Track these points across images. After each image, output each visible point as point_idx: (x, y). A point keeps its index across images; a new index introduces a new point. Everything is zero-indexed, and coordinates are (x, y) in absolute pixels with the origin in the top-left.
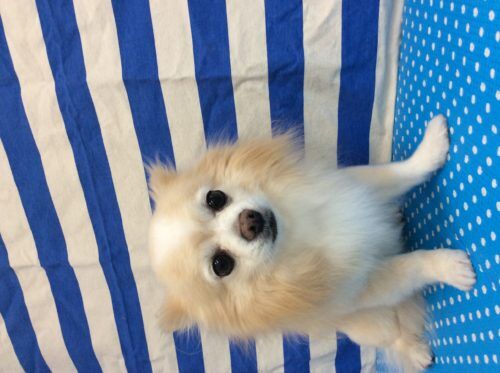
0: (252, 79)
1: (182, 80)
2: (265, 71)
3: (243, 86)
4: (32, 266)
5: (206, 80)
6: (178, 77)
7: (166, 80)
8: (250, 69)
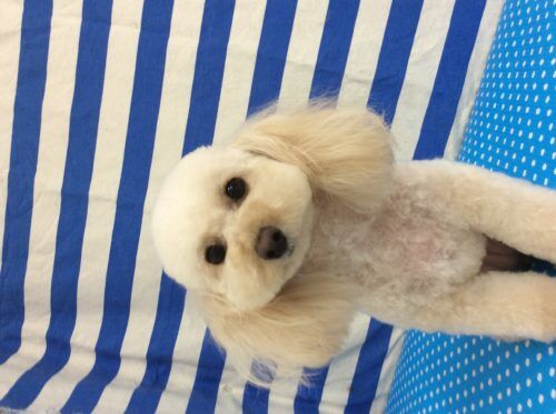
0: (359, 81)
1: (304, 66)
2: (371, 77)
3: (350, 86)
4: (108, 200)
5: (322, 71)
6: (302, 63)
7: (291, 63)
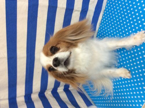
0: (77, 11)
1: (63, 8)
2: (80, 9)
3: (75, 12)
5: (68, 9)
6: (62, 7)
7: (59, 7)
8: (78, 8)
